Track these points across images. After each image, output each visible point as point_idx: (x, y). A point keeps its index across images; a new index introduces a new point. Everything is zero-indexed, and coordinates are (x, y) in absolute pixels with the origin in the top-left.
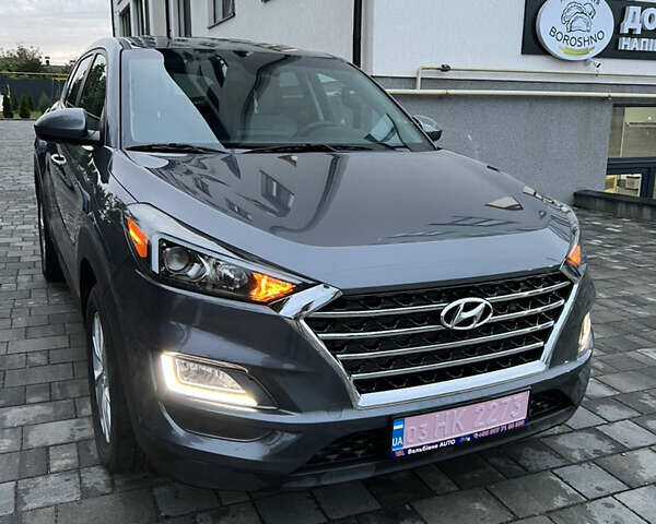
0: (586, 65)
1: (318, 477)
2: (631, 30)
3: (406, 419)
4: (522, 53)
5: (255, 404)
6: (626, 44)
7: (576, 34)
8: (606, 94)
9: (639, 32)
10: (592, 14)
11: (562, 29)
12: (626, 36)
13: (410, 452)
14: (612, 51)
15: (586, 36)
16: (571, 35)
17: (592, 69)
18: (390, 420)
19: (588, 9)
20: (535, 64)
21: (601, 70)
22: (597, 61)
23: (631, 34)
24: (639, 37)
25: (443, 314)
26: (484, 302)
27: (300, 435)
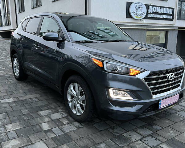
0: (141, 21)
1: (145, 115)
2: (150, 12)
3: (162, 101)
4: (126, 17)
5: (133, 99)
6: (149, 15)
7: (139, 13)
8: (145, 28)
9: (152, 13)
10: (142, 8)
11: (135, 11)
12: (149, 13)
13: (162, 108)
14: (146, 17)
15: (141, 13)
16: (137, 13)
17: (142, 22)
18: (159, 101)
19: (141, 7)
20: (129, 20)
21: (144, 22)
22: (143, 20)
23: (150, 13)
24: (152, 14)
25: (168, 77)
26: (174, 74)
27: (143, 105)
